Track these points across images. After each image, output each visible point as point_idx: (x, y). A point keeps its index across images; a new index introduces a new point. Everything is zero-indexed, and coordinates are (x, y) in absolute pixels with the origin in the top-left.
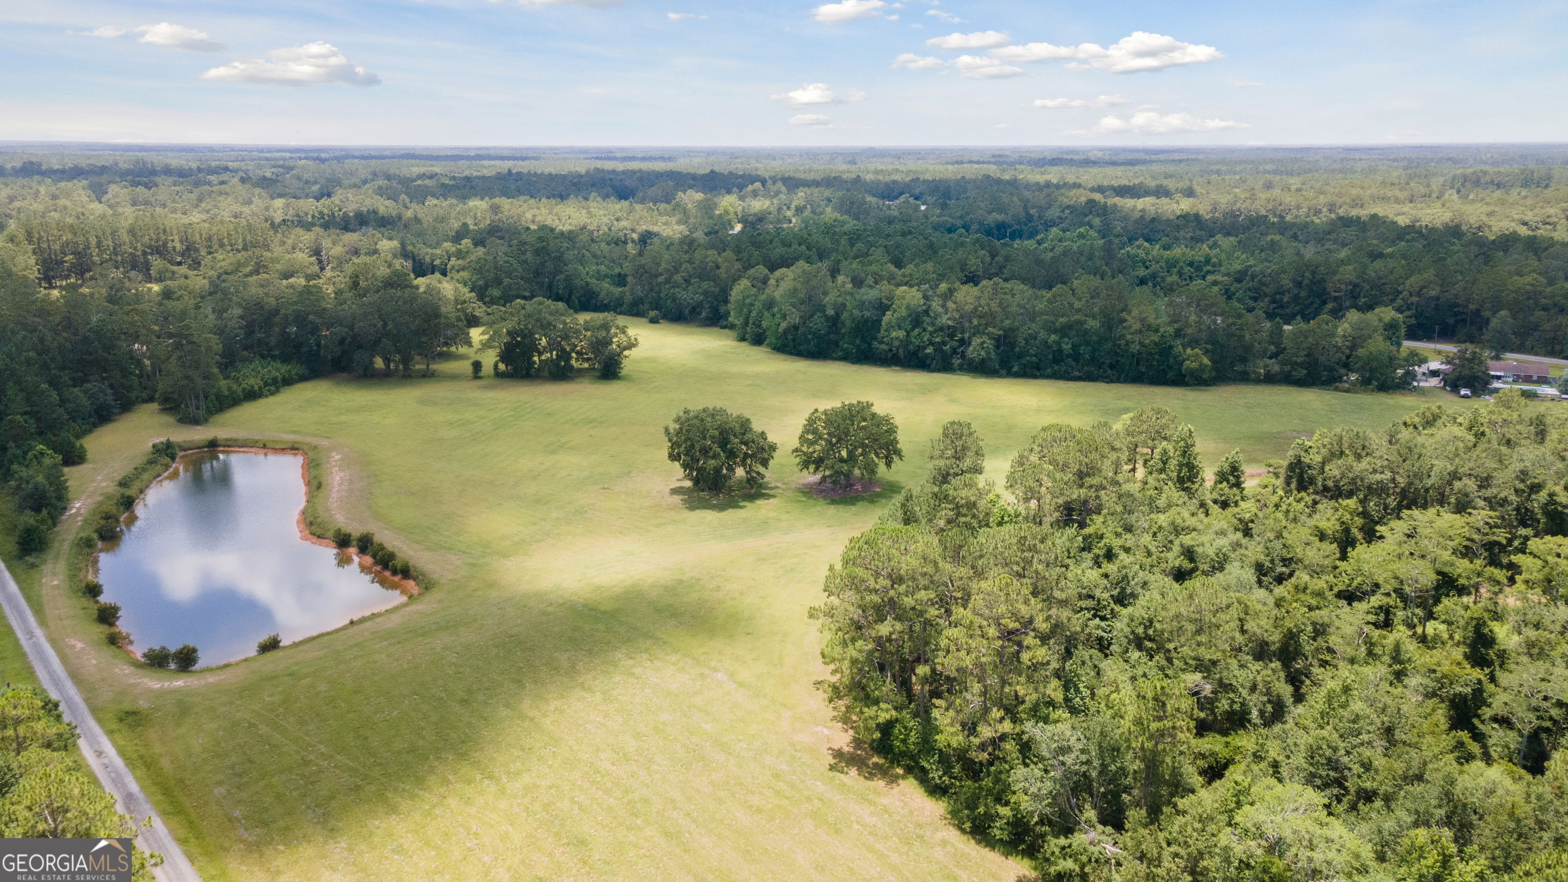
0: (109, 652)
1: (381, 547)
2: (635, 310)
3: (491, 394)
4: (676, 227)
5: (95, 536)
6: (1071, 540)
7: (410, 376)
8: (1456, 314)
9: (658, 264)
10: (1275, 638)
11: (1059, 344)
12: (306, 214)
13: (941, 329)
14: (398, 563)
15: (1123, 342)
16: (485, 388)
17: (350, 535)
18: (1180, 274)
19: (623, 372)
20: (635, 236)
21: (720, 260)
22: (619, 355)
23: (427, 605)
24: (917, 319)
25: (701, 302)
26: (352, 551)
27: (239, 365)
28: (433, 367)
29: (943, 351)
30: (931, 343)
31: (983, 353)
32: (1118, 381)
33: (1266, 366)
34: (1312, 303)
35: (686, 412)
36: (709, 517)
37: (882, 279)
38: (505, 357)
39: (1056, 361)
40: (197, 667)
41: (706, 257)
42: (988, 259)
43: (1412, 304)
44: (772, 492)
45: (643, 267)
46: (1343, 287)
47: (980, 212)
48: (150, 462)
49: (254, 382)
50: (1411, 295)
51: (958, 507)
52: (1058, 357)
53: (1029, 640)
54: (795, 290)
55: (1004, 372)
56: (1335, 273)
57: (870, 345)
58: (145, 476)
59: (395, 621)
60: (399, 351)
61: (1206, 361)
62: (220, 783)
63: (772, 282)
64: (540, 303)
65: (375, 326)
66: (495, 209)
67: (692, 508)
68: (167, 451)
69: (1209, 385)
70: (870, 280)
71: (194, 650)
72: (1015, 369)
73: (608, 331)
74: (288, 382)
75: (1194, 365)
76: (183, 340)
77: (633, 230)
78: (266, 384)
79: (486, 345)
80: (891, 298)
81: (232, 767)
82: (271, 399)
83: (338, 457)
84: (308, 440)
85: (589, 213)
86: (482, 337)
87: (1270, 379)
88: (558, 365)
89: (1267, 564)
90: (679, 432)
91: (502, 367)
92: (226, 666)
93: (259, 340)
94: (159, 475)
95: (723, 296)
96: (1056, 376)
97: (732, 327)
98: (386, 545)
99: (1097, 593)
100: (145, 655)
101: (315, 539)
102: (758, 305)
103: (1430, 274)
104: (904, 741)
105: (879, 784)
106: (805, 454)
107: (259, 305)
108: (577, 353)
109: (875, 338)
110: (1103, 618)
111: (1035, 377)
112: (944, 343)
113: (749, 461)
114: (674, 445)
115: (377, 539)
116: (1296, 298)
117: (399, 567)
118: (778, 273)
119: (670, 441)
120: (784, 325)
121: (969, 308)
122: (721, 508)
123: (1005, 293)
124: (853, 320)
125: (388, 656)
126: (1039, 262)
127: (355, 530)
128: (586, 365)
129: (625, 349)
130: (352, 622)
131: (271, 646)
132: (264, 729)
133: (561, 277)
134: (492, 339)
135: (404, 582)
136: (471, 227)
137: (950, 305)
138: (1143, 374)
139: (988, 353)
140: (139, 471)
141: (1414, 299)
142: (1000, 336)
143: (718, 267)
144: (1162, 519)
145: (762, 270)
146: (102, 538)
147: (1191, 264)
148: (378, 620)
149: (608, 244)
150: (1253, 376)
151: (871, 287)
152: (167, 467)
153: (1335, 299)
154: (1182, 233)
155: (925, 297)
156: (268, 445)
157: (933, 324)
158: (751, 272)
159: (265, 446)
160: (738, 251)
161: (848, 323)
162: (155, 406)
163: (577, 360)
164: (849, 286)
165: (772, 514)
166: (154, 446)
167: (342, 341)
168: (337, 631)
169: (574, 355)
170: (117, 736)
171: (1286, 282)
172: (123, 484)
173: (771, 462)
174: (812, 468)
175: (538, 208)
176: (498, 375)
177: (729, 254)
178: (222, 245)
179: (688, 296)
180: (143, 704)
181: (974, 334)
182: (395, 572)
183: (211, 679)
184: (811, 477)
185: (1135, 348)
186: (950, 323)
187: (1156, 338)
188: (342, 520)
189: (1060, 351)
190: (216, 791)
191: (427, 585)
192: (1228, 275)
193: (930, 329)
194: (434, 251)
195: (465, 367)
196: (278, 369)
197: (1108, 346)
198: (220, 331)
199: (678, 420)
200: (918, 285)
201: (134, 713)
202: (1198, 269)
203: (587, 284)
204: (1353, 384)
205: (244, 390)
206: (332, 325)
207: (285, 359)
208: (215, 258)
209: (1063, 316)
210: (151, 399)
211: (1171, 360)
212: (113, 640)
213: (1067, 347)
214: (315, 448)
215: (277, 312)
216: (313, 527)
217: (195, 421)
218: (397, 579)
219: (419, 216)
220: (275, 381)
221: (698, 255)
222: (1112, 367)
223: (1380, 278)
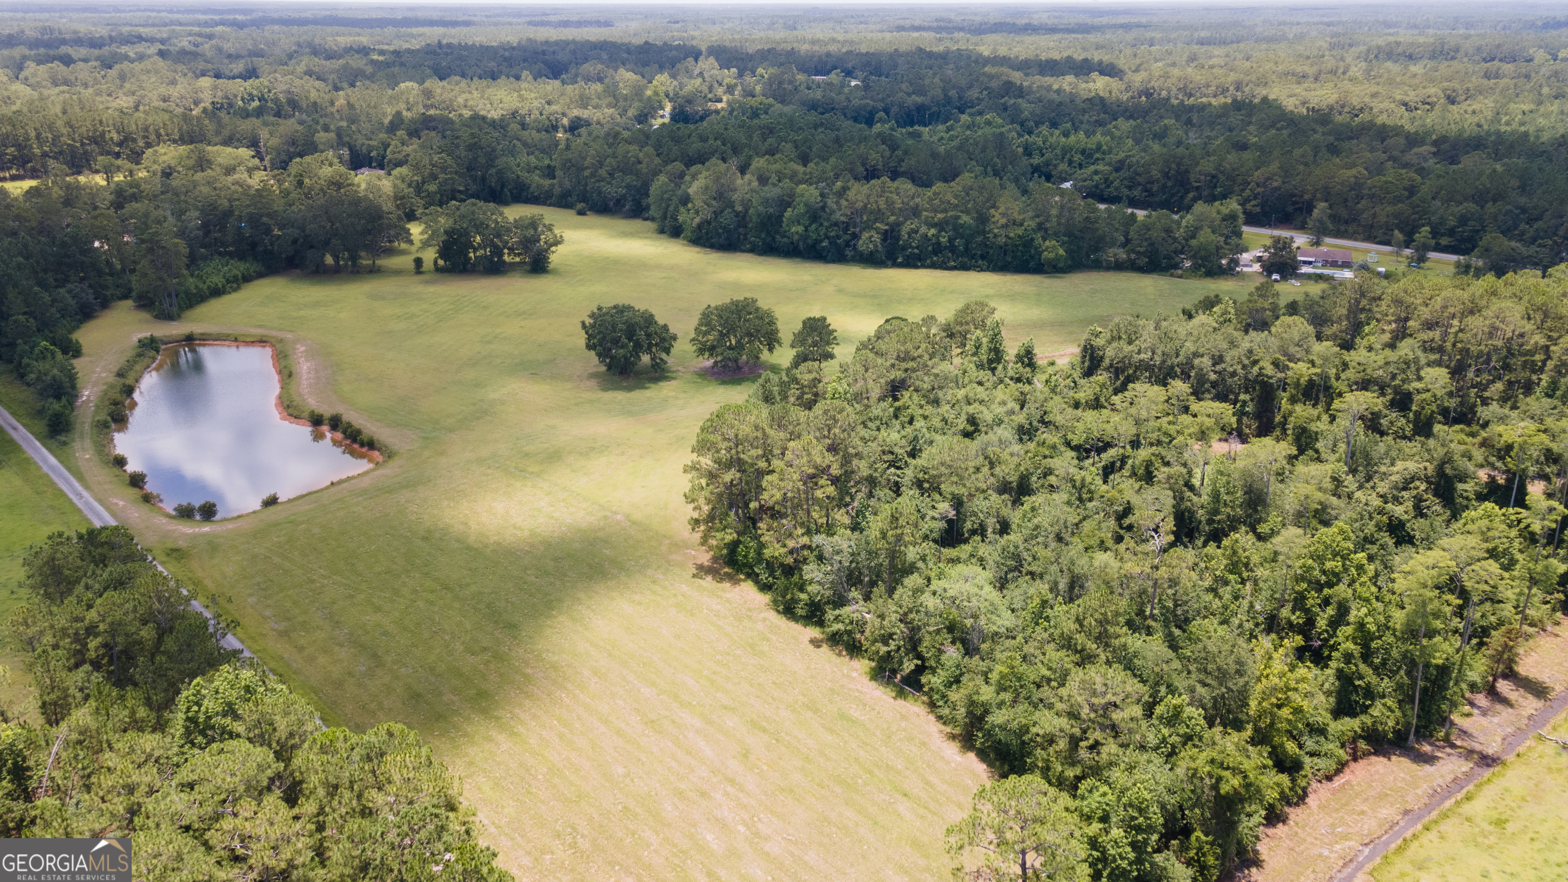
0: (145, 508)
1: (349, 425)
2: (563, 201)
3: (432, 289)
4: (606, 110)
5: (109, 419)
6: (884, 410)
7: (358, 272)
8: (1294, 203)
9: (584, 159)
10: (1014, 478)
11: (936, 236)
12: (236, 96)
13: (836, 224)
14: (365, 437)
15: (991, 235)
16: (427, 282)
17: (322, 416)
18: (1070, 163)
19: (551, 266)
20: (565, 121)
21: (641, 155)
22: (546, 251)
23: (390, 470)
24: (815, 215)
25: (624, 195)
26: (325, 428)
27: (201, 264)
28: (379, 262)
29: (837, 244)
30: (827, 237)
31: (871, 246)
32: (988, 270)
33: (1115, 255)
34: (1178, 192)
35: (600, 309)
36: (620, 396)
37: (785, 177)
38: (444, 253)
39: (935, 252)
40: (218, 517)
41: (628, 152)
42: (888, 153)
43: (1259, 193)
44: (674, 375)
45: (570, 161)
46: (1202, 177)
47: (901, 94)
48: (139, 355)
49: (217, 280)
50: (1258, 185)
51: (803, 386)
52: (938, 249)
53: (822, 482)
54: (707, 188)
55: (889, 263)
56: (1197, 164)
57: (774, 239)
58: (138, 367)
59: (366, 482)
60: (347, 250)
61: (1061, 252)
62: (251, 595)
63: (687, 178)
64: (474, 205)
65: (324, 227)
66: (428, 94)
67: (605, 389)
68: (150, 345)
69: (1065, 272)
70: (774, 178)
71: (214, 505)
72: (900, 260)
73: (536, 229)
74: (247, 279)
75: (1052, 255)
76: (152, 246)
77: (564, 114)
78: (228, 281)
79: (426, 244)
80: (792, 195)
81: (259, 584)
82: (234, 296)
83: (302, 349)
84: (274, 333)
85: (520, 96)
86: (422, 237)
87: (1119, 267)
88: (492, 261)
89: (1027, 426)
90: (593, 326)
91: (441, 262)
92: (239, 517)
93: (216, 239)
94: (148, 367)
95: (644, 190)
96: (934, 266)
97: (653, 219)
98: (353, 423)
99: (897, 450)
100: (175, 509)
101: (293, 419)
102: (675, 200)
103: (1274, 167)
104: (745, 556)
105: (727, 585)
106: (700, 342)
107: (213, 207)
108: (509, 249)
109: (777, 232)
110: (898, 468)
111: (916, 267)
112: (838, 237)
113: (654, 350)
114: (590, 337)
115: (346, 418)
116: (1164, 186)
117: (366, 440)
118: (693, 169)
119: (587, 333)
120: (697, 220)
121: (860, 205)
122: (630, 389)
123: (891, 192)
124: (759, 215)
125: (364, 508)
126: (934, 155)
127: (327, 411)
128: (518, 259)
129: (552, 245)
130: (332, 484)
131: (271, 502)
132: (277, 560)
133: (493, 171)
134: (431, 238)
135: (370, 453)
136: (405, 113)
137: (844, 203)
138: (1009, 263)
139: (876, 246)
140: (131, 364)
141: (1260, 190)
142: (886, 231)
143: (640, 162)
144: (961, 393)
145: (678, 166)
146: (115, 420)
147: (1083, 152)
148: (353, 482)
149: (538, 131)
150: (1104, 264)
151: (774, 185)
152: (154, 359)
153: (1198, 188)
154: (1087, 116)
155: (822, 195)
156: (240, 339)
157: (828, 220)
158: (669, 167)
159: (236, 340)
160: (658, 147)
161: (754, 219)
162: (129, 303)
163: (509, 254)
164: (755, 184)
165: (672, 394)
166: (140, 341)
167: (295, 242)
168: (322, 490)
169: (506, 251)
170: (168, 565)
171: (1155, 173)
172: (120, 374)
173: (672, 350)
174: (707, 354)
175: (470, 93)
176: (438, 270)
177: (649, 149)
178: (159, 136)
179: (613, 190)
180: (182, 544)
181: (864, 229)
182: (362, 445)
183: (230, 526)
184: (707, 362)
185: (1002, 240)
186: (843, 219)
187: (1020, 231)
188: (313, 403)
189: (939, 243)
190: (249, 600)
191: (390, 455)
192: (1109, 164)
193: (826, 224)
194: (371, 143)
195: (406, 262)
196: (238, 267)
197: (979, 239)
198: (182, 233)
199: (592, 315)
200: (817, 183)
201: (177, 550)
202: (1090, 156)
203: (518, 177)
204: (1187, 269)
205: (209, 287)
206: (285, 225)
207: (242, 257)
208: (156, 151)
209: (942, 212)
210: (125, 297)
211: (1033, 251)
212: (147, 499)
213: (944, 240)
214: (281, 341)
215: (229, 213)
216: (290, 410)
217: (167, 316)
218: (364, 450)
219: (352, 100)
220: (235, 279)
221: (621, 149)
222: (983, 257)
223: (1234, 170)
